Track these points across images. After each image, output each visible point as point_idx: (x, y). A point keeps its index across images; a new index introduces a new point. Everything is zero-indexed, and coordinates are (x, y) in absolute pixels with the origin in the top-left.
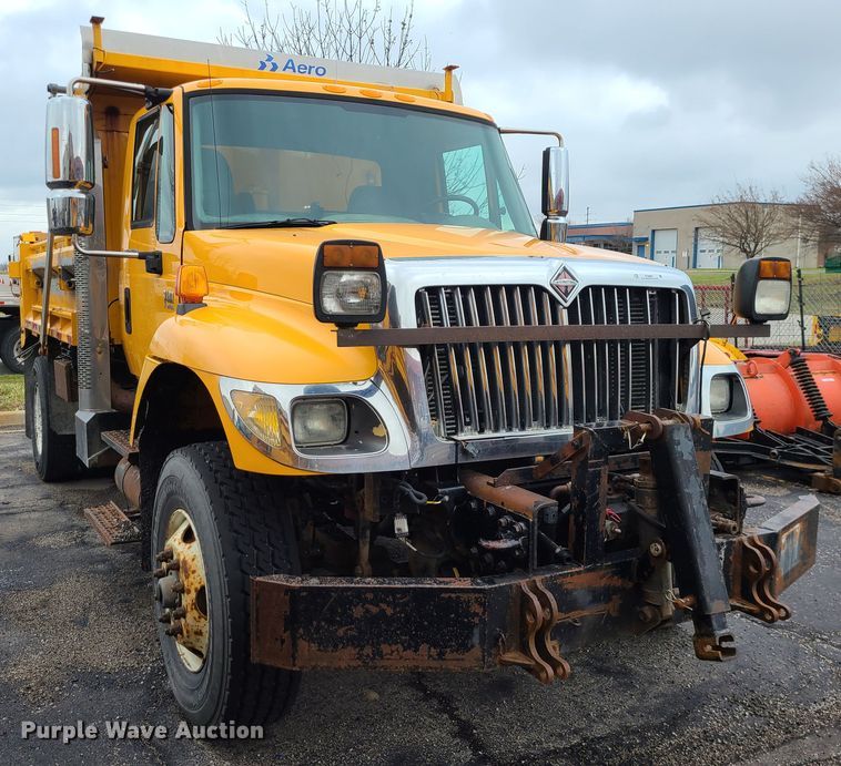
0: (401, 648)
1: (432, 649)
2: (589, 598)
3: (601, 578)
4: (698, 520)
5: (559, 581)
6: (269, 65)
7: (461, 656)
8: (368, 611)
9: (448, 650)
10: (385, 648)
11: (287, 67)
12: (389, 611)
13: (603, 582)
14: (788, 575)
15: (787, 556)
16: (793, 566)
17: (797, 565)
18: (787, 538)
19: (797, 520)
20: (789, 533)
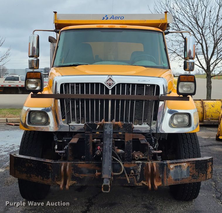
0: (35, 176)
1: (41, 177)
2: (87, 171)
3: (91, 166)
4: (106, 151)
5: (76, 165)
6: (106, 18)
7: (47, 180)
8: (28, 165)
9: (45, 178)
10: (32, 175)
11: (111, 18)
12: (33, 166)
13: (92, 167)
14: (179, 180)
15: (176, 172)
16: (183, 177)
17: (187, 178)
18: (175, 166)
19: (184, 162)
20: (176, 165)
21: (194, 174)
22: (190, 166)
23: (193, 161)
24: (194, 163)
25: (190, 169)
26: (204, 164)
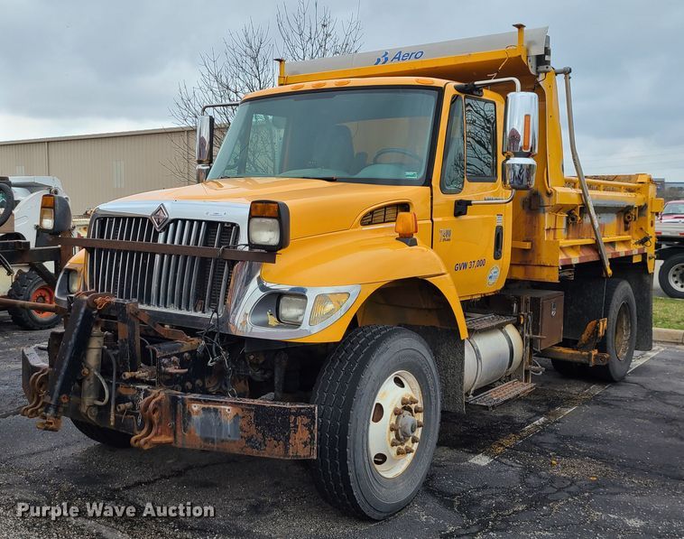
11: (395, 58)
14: (213, 442)
15: (205, 423)
16: (223, 437)
17: (235, 442)
18: (203, 409)
19: (226, 403)
20: (206, 406)
21: (252, 437)
22: (240, 415)
23: (249, 405)
24: (250, 410)
25: (241, 422)
26: (278, 417)
